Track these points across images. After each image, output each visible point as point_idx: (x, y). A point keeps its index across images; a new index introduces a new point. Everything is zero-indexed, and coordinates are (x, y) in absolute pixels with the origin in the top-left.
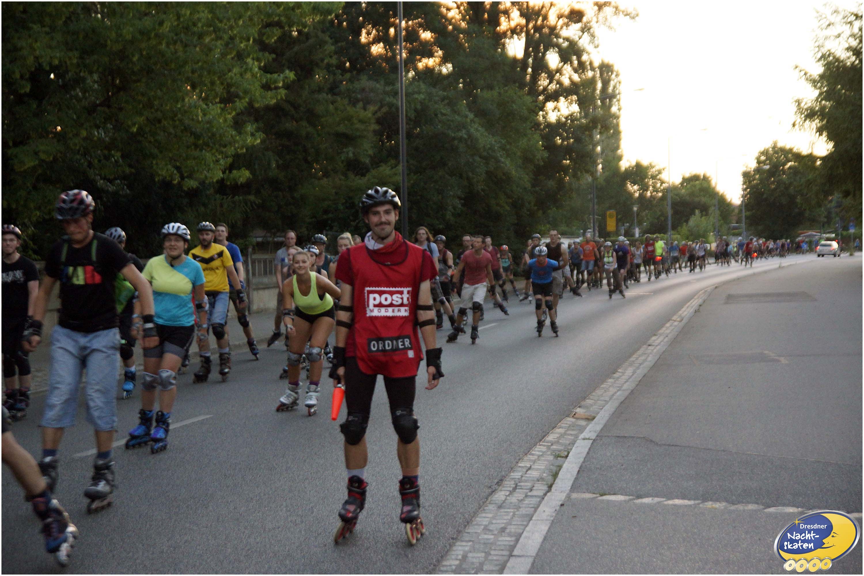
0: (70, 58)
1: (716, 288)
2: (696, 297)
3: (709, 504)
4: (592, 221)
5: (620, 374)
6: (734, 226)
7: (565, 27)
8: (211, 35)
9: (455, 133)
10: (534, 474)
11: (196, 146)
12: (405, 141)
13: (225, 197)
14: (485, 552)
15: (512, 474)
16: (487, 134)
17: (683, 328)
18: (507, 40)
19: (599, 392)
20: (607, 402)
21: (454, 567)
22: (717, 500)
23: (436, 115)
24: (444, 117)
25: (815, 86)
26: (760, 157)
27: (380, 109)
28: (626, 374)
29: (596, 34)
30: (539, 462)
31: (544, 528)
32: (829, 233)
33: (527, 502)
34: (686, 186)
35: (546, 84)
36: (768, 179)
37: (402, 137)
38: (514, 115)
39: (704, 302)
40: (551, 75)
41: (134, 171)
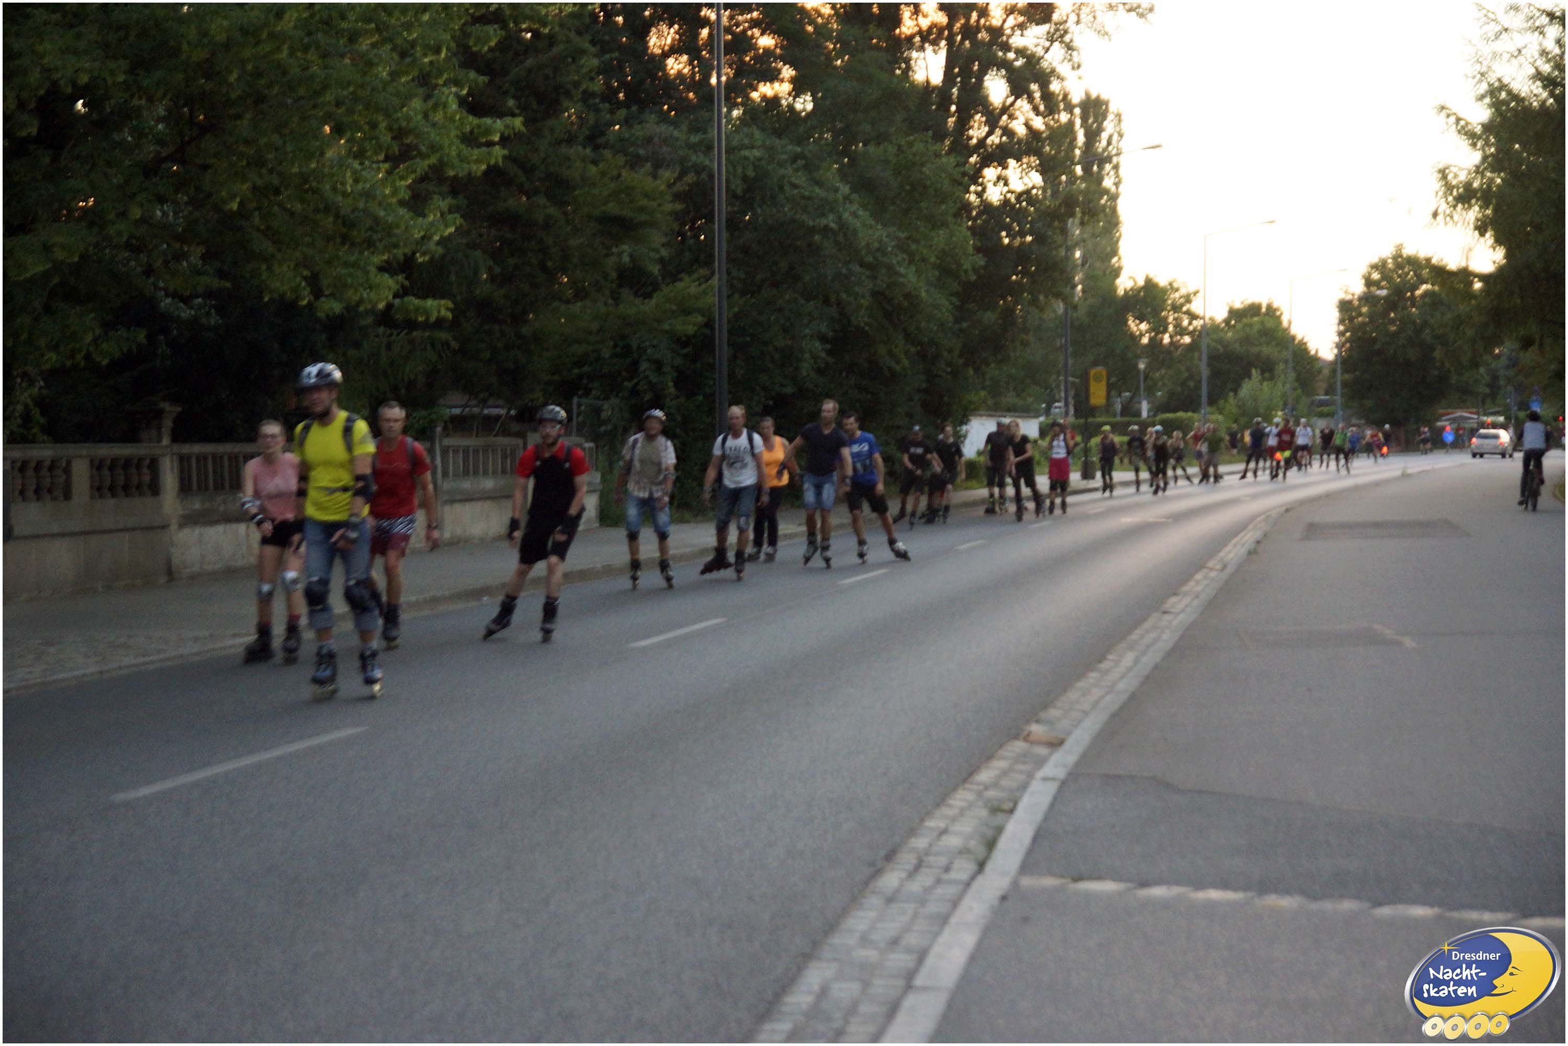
0: (112, 73)
1: (1287, 510)
2: (1251, 527)
3: (1272, 900)
4: (1062, 387)
5: (1111, 664)
6: (1320, 401)
7: (1018, 32)
9: (814, 220)
10: (953, 841)
11: (345, 238)
12: (725, 235)
13: (395, 332)
14: (860, 980)
15: (913, 840)
16: (873, 223)
17: (1225, 584)
18: (914, 54)
19: (1072, 695)
20: (1086, 714)
21: (804, 1007)
22: (1287, 892)
23: (781, 188)
24: (796, 191)
25: (1474, 145)
26: (1370, 274)
27: (679, 178)
28: (1121, 664)
29: (1074, 44)
30: (964, 819)
31: (970, 940)
32: (1494, 414)
33: (939, 891)
34: (1234, 326)
35: (984, 134)
36: (1385, 314)
37: (718, 225)
38: (925, 187)
39: (1265, 535)
40: (992, 120)
41: (228, 285)
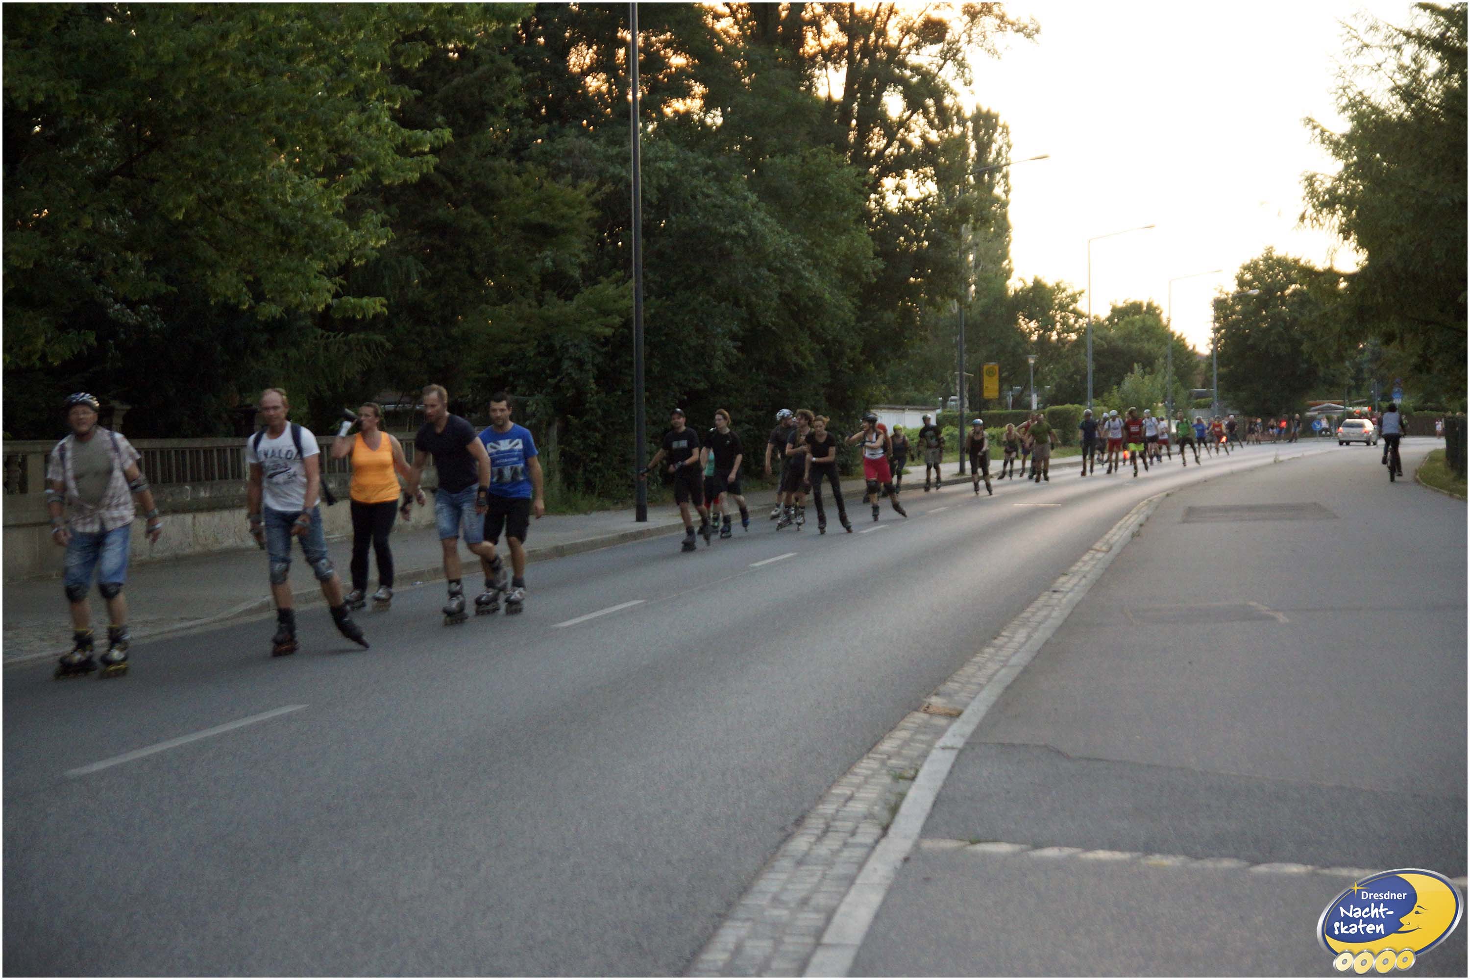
0: (65, 91)
1: (1168, 495)
2: (1133, 511)
3: (1157, 859)
4: (958, 382)
5: (1006, 640)
6: (1198, 392)
7: (914, 51)
8: (309, 54)
9: (725, 227)
10: (858, 807)
11: (285, 246)
12: (641, 241)
13: (332, 334)
14: (772, 938)
15: (821, 806)
16: (780, 229)
17: (1113, 562)
18: (817, 72)
19: (969, 669)
20: (981, 686)
21: (720, 964)
22: (1170, 852)
23: (694, 197)
24: (707, 200)
25: (1337, 154)
26: (1243, 275)
27: (598, 188)
28: (1015, 640)
29: (967, 62)
30: (868, 786)
31: (875, 899)
32: (1359, 404)
33: (846, 854)
34: (1117, 324)
35: (882, 146)
36: (1257, 312)
37: (635, 233)
38: (828, 195)
39: (1148, 518)
40: (891, 131)
41: (175, 289)
